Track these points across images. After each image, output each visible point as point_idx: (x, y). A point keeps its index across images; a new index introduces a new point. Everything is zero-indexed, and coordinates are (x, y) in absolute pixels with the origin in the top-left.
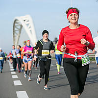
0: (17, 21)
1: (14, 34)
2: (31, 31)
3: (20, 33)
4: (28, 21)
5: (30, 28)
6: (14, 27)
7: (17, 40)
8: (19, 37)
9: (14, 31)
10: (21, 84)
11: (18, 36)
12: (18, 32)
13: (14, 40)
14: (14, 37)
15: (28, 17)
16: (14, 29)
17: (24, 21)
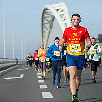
0: (47, 11)
1: (42, 28)
2: (66, 24)
4: (62, 11)
5: (65, 20)
6: (43, 19)
7: (47, 36)
8: (50, 32)
9: (42, 25)
10: (52, 97)
11: (48, 32)
13: (43, 37)
14: (43, 32)
16: (43, 22)
17: (57, 10)
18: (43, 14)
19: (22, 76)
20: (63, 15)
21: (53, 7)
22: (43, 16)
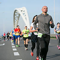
0: (16, 11)
1: (14, 20)
2: (26, 18)
3: (18, 19)
4: (24, 11)
5: (25, 16)
6: (14, 15)
8: (18, 22)
9: (14, 18)
11: (17, 22)
12: (17, 19)
13: (14, 24)
14: (14, 22)
15: (24, 9)
16: (14, 17)
17: (22, 11)
18: (14, 13)
19: (4, 44)
20: (25, 13)
21: (19, 9)
22: (14, 14)
